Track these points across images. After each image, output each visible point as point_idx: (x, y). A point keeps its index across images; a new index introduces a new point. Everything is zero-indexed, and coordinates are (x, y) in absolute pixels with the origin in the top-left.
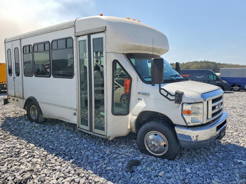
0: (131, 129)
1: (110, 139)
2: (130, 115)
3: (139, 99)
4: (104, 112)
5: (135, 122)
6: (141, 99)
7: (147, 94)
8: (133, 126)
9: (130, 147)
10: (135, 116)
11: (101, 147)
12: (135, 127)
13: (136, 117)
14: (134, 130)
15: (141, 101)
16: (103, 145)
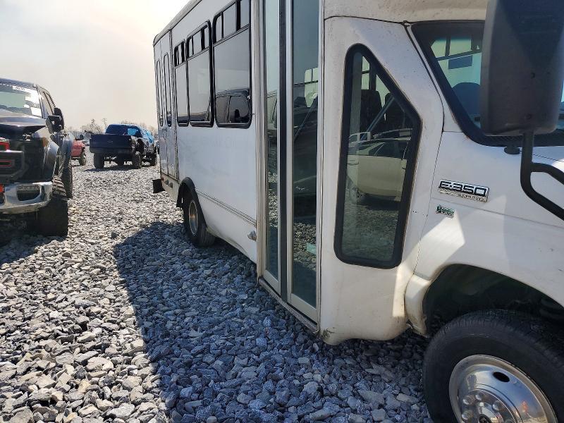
0: (409, 322)
1: (331, 340)
2: (402, 271)
3: (440, 210)
4: (314, 243)
5: (421, 298)
6: (449, 213)
7: (479, 191)
8: (416, 312)
9: (403, 382)
10: (422, 276)
11: (301, 360)
12: (422, 317)
13: (425, 283)
14: (419, 328)
15: (447, 219)
16: (313, 351)
